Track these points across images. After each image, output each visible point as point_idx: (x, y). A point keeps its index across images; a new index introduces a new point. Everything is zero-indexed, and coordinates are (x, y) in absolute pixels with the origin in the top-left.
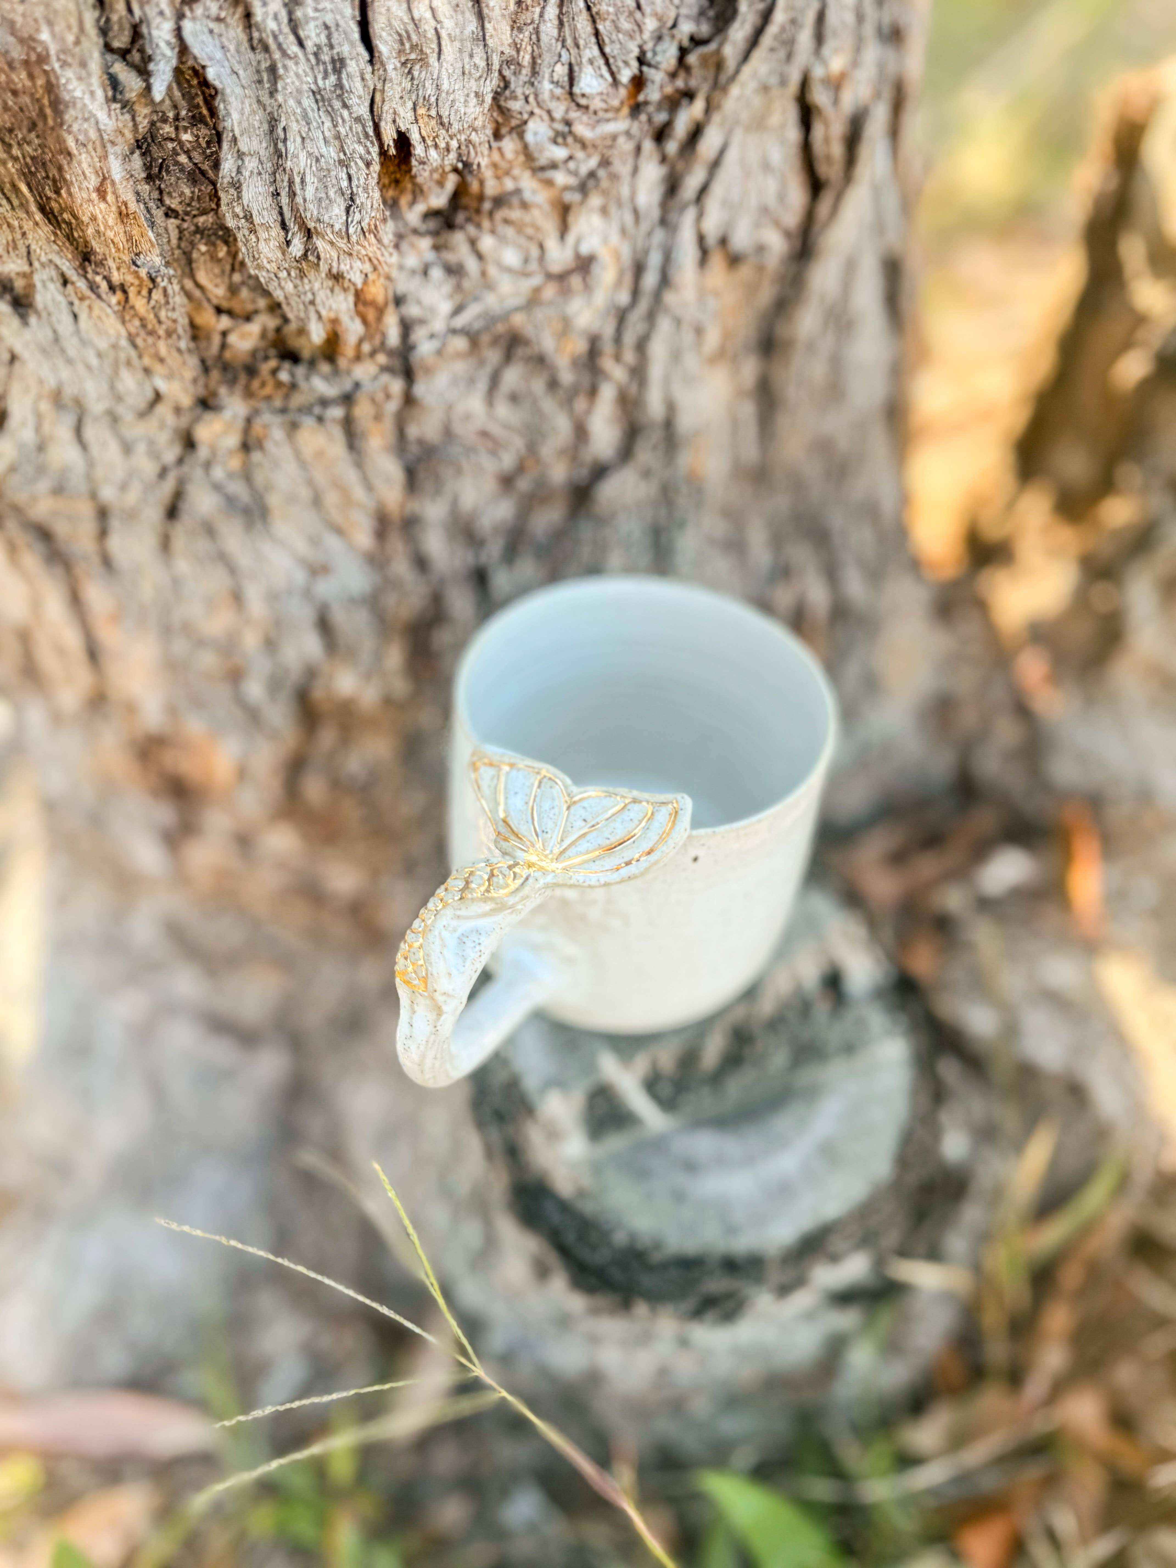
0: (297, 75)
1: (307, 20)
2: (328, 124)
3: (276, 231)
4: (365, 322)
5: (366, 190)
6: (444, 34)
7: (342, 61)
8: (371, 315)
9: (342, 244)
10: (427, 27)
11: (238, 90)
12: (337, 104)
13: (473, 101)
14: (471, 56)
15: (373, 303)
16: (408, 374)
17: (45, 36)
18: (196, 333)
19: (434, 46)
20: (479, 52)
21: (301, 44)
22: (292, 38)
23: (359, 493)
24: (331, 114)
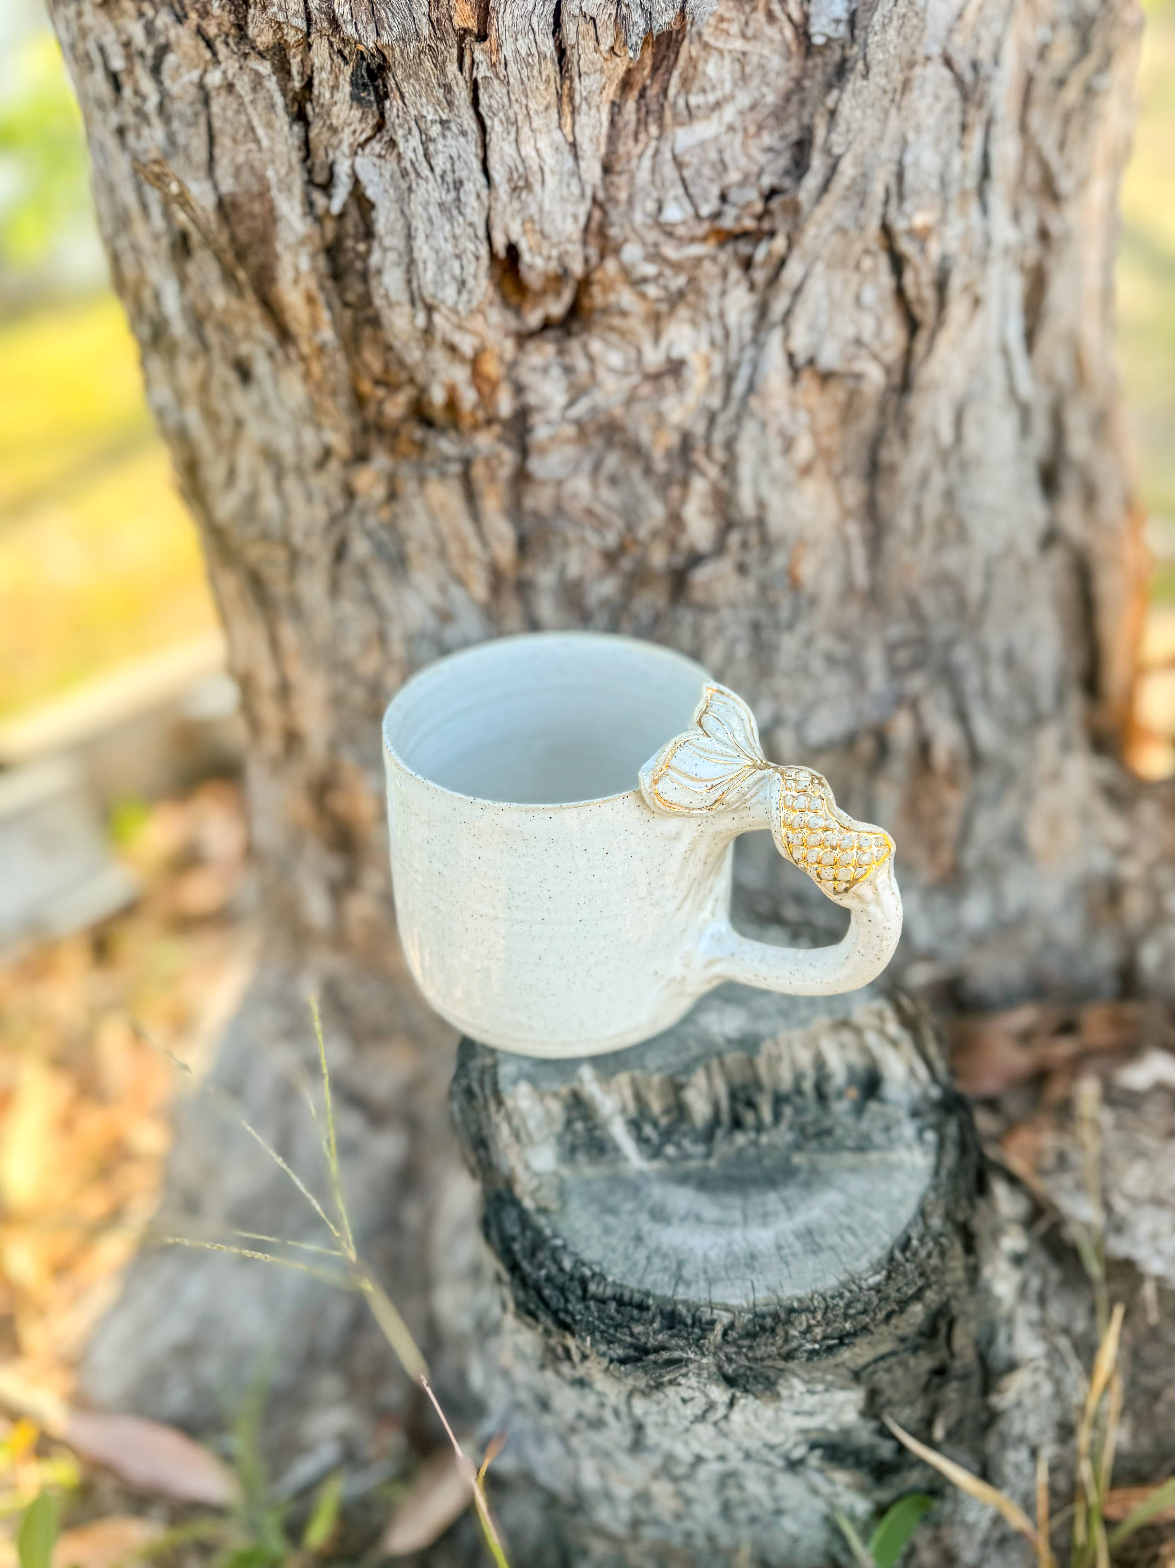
0: (427, 191)
1: (437, 152)
2: (448, 227)
3: (407, 308)
4: (479, 391)
5: (475, 277)
6: (546, 169)
7: (461, 182)
8: (486, 388)
9: (454, 318)
10: (532, 163)
11: (387, 203)
12: (455, 212)
13: (570, 220)
14: (568, 185)
15: (487, 379)
16: (524, 451)
17: (270, 174)
18: (359, 401)
19: (539, 177)
20: (574, 183)
21: (432, 169)
22: (425, 164)
23: (474, 545)
24: (451, 219)
